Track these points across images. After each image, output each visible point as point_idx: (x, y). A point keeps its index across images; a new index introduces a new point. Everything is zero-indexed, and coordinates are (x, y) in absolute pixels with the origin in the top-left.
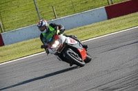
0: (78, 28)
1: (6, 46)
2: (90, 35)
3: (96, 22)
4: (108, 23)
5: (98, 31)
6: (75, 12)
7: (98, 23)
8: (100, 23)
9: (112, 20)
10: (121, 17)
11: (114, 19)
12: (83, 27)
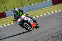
0: (39, 9)
1: (7, 17)
2: (45, 12)
3: (48, 6)
4: (53, 7)
5: (49, 11)
6: (38, 2)
7: (48, 7)
8: (50, 7)
9: (55, 5)
10: (59, 4)
11: (56, 5)
12: (42, 9)
